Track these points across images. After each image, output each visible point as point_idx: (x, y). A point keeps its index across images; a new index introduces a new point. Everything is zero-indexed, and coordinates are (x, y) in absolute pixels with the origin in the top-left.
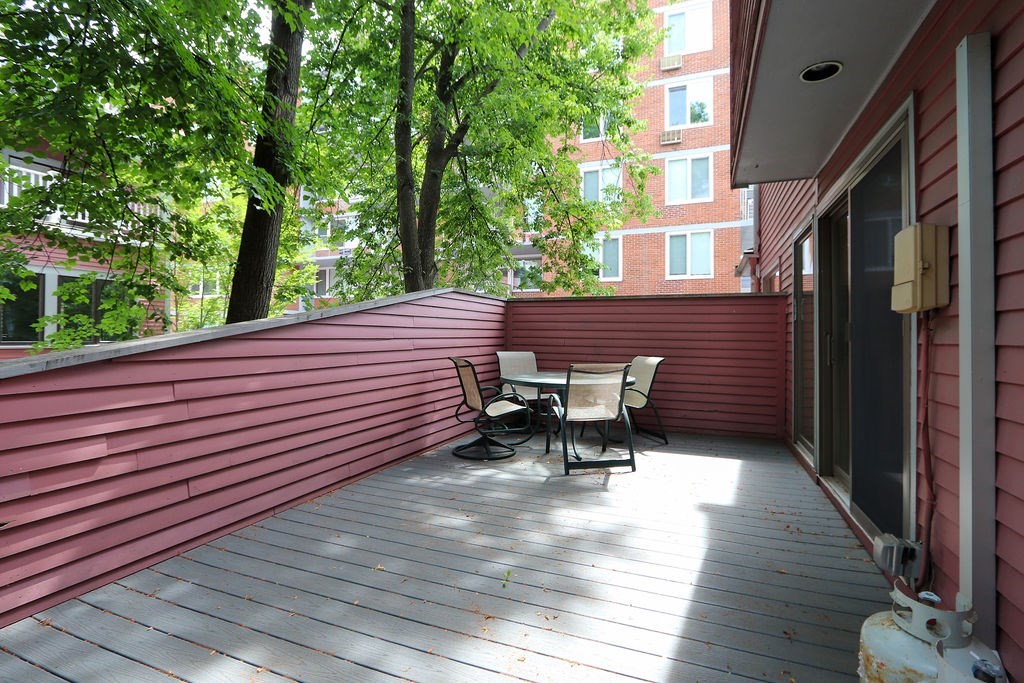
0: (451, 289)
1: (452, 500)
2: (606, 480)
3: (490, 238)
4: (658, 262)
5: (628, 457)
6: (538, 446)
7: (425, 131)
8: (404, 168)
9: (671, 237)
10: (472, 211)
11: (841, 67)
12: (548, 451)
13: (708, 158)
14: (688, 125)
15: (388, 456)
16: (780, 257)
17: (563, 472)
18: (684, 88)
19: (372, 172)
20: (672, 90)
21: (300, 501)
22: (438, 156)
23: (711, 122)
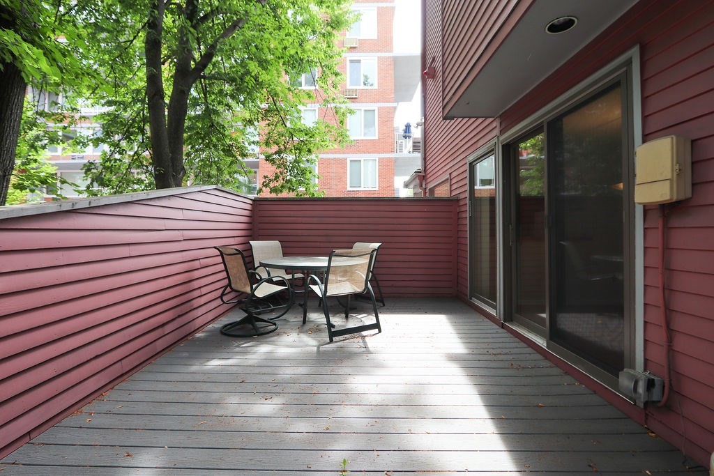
0: (214, 187)
1: (241, 382)
2: (364, 342)
3: (228, 151)
4: (341, 178)
5: (374, 321)
6: (294, 318)
7: (173, 53)
8: (154, 80)
9: (351, 161)
10: (211, 129)
11: (576, 20)
12: (304, 322)
13: (374, 111)
14: (362, 87)
15: (160, 345)
16: (450, 174)
17: (328, 340)
18: (359, 61)
19: (116, 86)
20: (352, 61)
21: (64, 414)
22: (185, 76)
23: (376, 87)
